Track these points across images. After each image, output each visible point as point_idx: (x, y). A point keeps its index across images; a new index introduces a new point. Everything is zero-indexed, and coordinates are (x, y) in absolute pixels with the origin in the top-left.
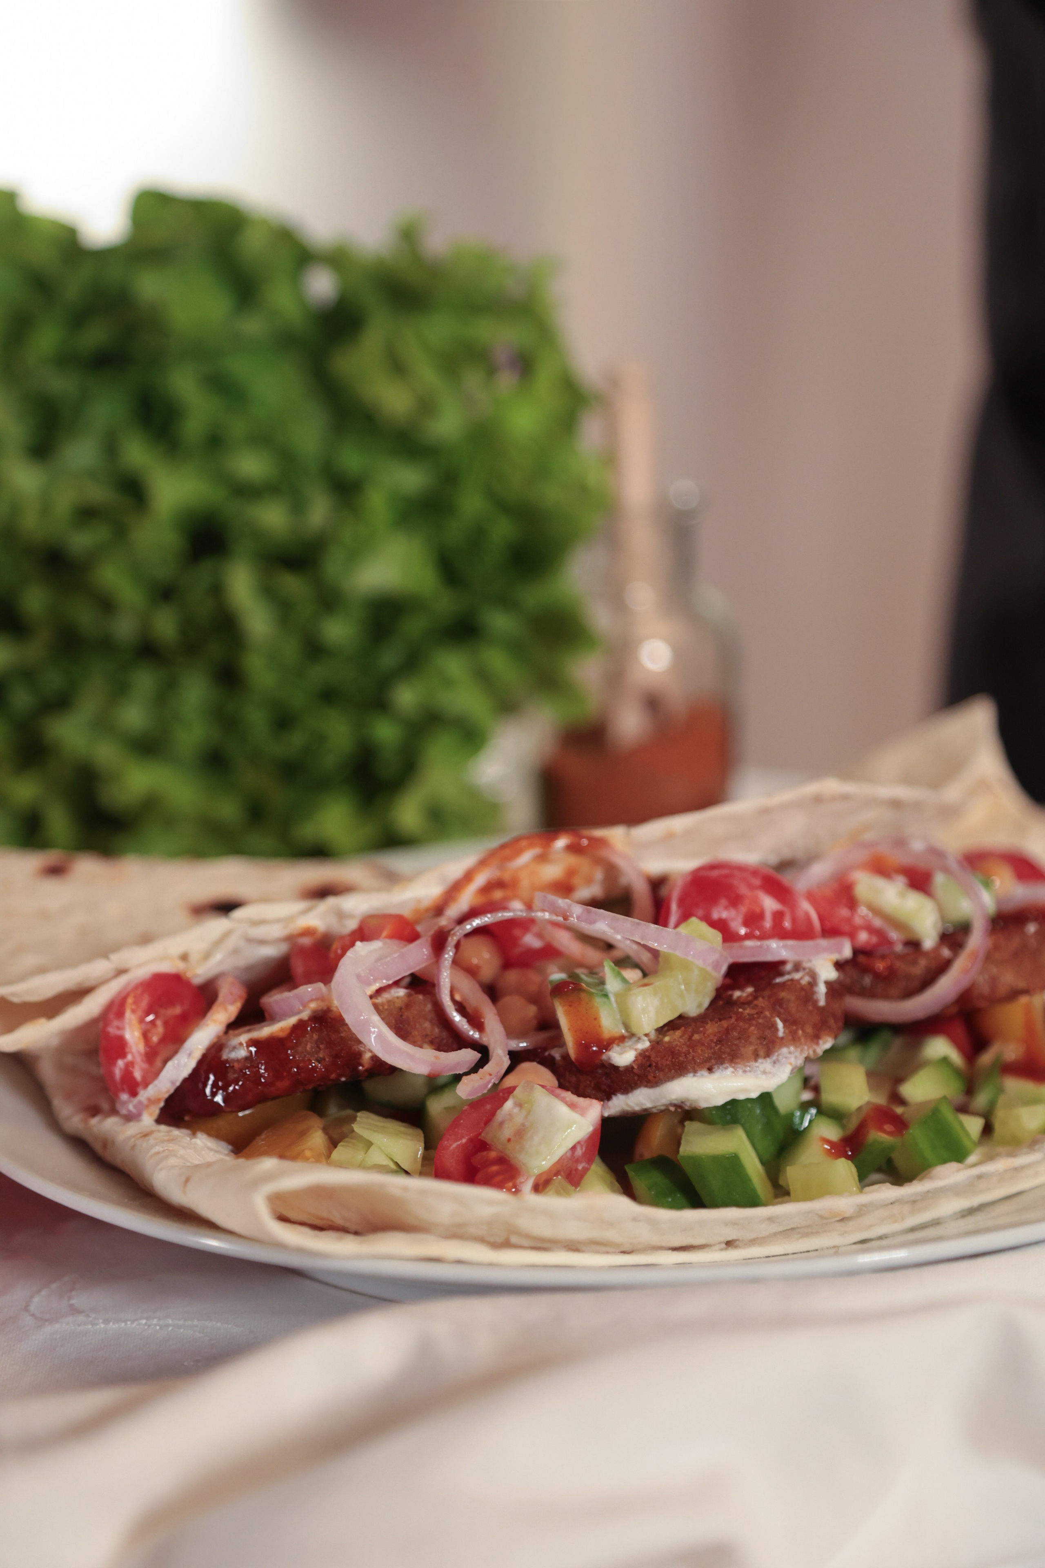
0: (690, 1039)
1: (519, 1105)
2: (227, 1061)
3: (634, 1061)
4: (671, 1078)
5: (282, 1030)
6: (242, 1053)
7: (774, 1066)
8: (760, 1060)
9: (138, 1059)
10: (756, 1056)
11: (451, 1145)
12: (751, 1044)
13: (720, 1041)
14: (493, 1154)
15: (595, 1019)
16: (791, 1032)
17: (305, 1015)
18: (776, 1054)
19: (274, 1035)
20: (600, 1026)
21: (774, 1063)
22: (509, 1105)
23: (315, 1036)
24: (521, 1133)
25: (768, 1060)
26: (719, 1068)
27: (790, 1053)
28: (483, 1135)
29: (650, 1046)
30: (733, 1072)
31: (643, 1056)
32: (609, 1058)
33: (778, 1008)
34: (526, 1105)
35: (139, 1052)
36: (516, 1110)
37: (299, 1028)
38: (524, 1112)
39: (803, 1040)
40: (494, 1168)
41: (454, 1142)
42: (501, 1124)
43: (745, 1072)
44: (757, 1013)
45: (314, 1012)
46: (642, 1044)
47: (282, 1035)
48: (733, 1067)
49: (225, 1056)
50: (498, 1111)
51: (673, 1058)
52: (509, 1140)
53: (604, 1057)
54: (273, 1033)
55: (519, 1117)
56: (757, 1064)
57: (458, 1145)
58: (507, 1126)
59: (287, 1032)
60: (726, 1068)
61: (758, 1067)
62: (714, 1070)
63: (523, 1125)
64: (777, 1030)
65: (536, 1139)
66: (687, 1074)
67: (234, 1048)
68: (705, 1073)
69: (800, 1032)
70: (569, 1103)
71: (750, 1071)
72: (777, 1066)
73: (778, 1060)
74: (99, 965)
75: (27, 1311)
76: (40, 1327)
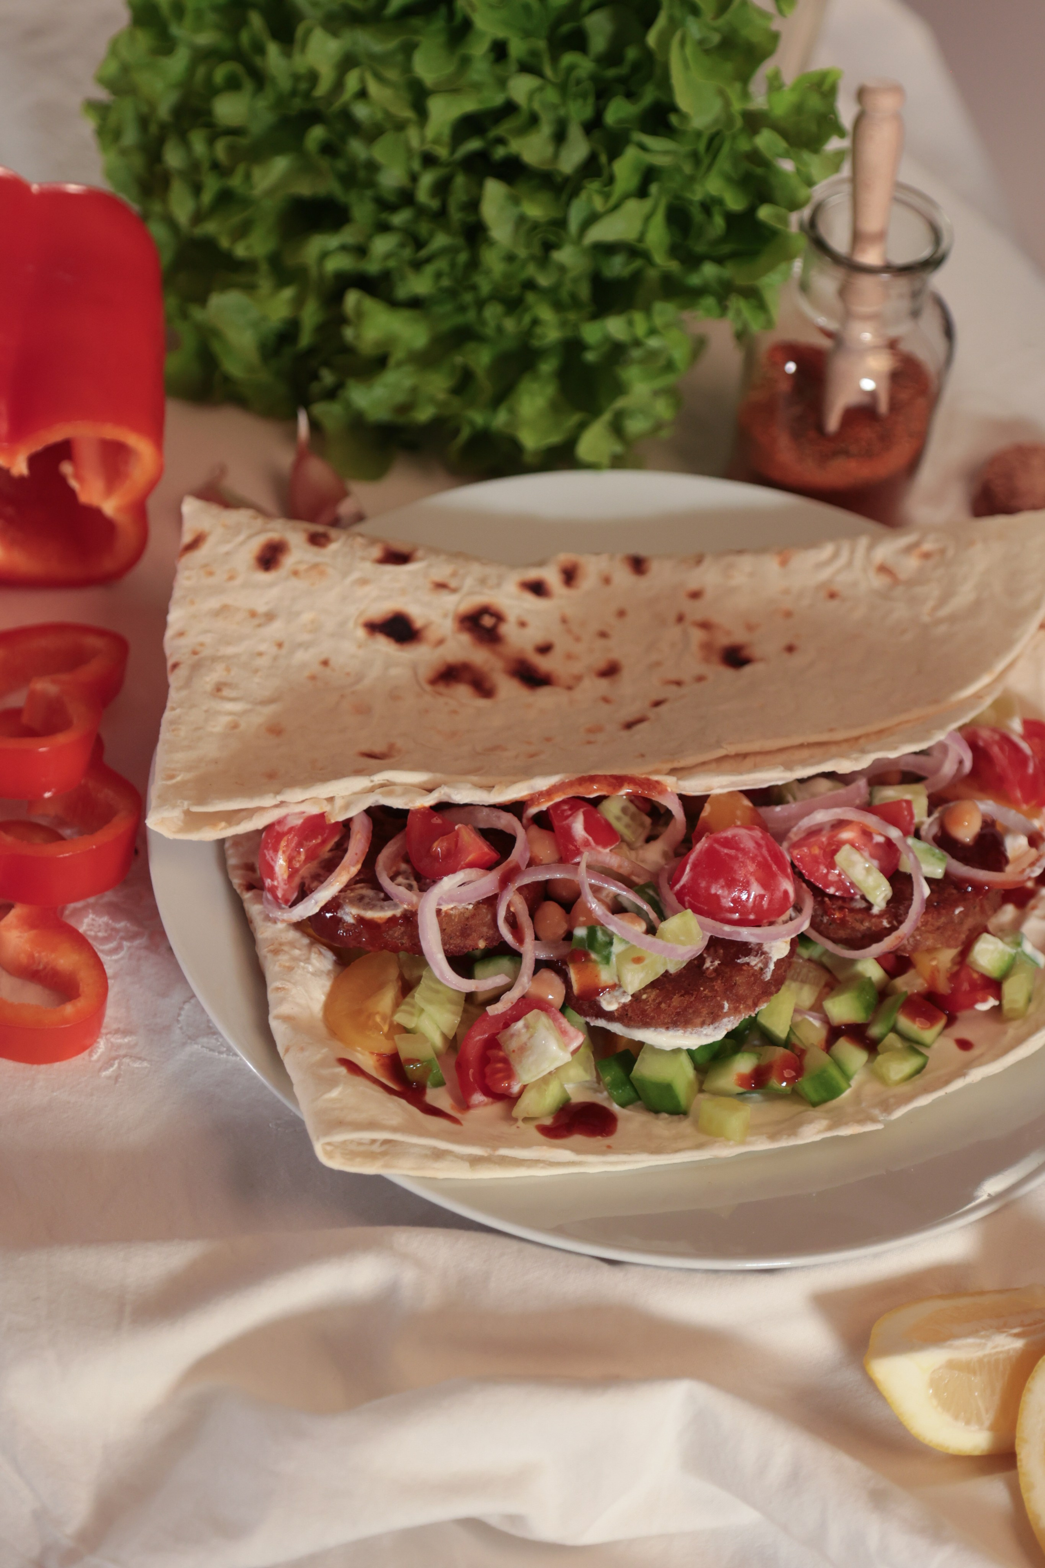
0: (660, 1003)
1: (527, 1026)
2: (341, 919)
3: (616, 1010)
4: (639, 1027)
5: (380, 918)
6: (350, 919)
7: (713, 1031)
8: (705, 1027)
9: (282, 885)
10: (703, 1024)
11: (475, 1037)
12: (701, 1017)
13: (678, 1014)
14: (501, 1054)
15: (596, 976)
16: (734, 1007)
17: (398, 912)
18: (719, 1023)
19: (374, 920)
20: (599, 980)
21: (715, 1028)
22: (520, 1024)
23: (403, 929)
24: (523, 1049)
25: (711, 1026)
26: (673, 1029)
27: (729, 1021)
28: (499, 1036)
29: (630, 1001)
30: (682, 1033)
31: (624, 1007)
32: (599, 1002)
33: (728, 993)
34: (531, 1030)
35: (284, 880)
36: (524, 1031)
37: (392, 920)
38: (528, 1035)
39: (742, 1010)
40: (500, 1065)
41: (479, 1035)
42: (512, 1036)
43: (691, 1033)
44: (711, 996)
45: (406, 910)
46: (625, 998)
47: (379, 921)
48: (684, 1030)
49: (340, 916)
50: (513, 1024)
51: (642, 1017)
52: (514, 1051)
53: (597, 998)
54: (373, 918)
55: (524, 1038)
56: (702, 1029)
57: (480, 1039)
58: (515, 1040)
59: (384, 921)
60: (679, 1030)
61: (702, 1031)
62: (669, 1029)
63: (525, 1044)
64: (723, 1008)
65: (531, 1059)
66: (649, 1027)
67: (347, 913)
68: (663, 1030)
69: (741, 1007)
70: (563, 1029)
71: (695, 1033)
72: (717, 1030)
73: (718, 1026)
74: (268, 801)
75: (178, 1021)
76: (184, 1044)
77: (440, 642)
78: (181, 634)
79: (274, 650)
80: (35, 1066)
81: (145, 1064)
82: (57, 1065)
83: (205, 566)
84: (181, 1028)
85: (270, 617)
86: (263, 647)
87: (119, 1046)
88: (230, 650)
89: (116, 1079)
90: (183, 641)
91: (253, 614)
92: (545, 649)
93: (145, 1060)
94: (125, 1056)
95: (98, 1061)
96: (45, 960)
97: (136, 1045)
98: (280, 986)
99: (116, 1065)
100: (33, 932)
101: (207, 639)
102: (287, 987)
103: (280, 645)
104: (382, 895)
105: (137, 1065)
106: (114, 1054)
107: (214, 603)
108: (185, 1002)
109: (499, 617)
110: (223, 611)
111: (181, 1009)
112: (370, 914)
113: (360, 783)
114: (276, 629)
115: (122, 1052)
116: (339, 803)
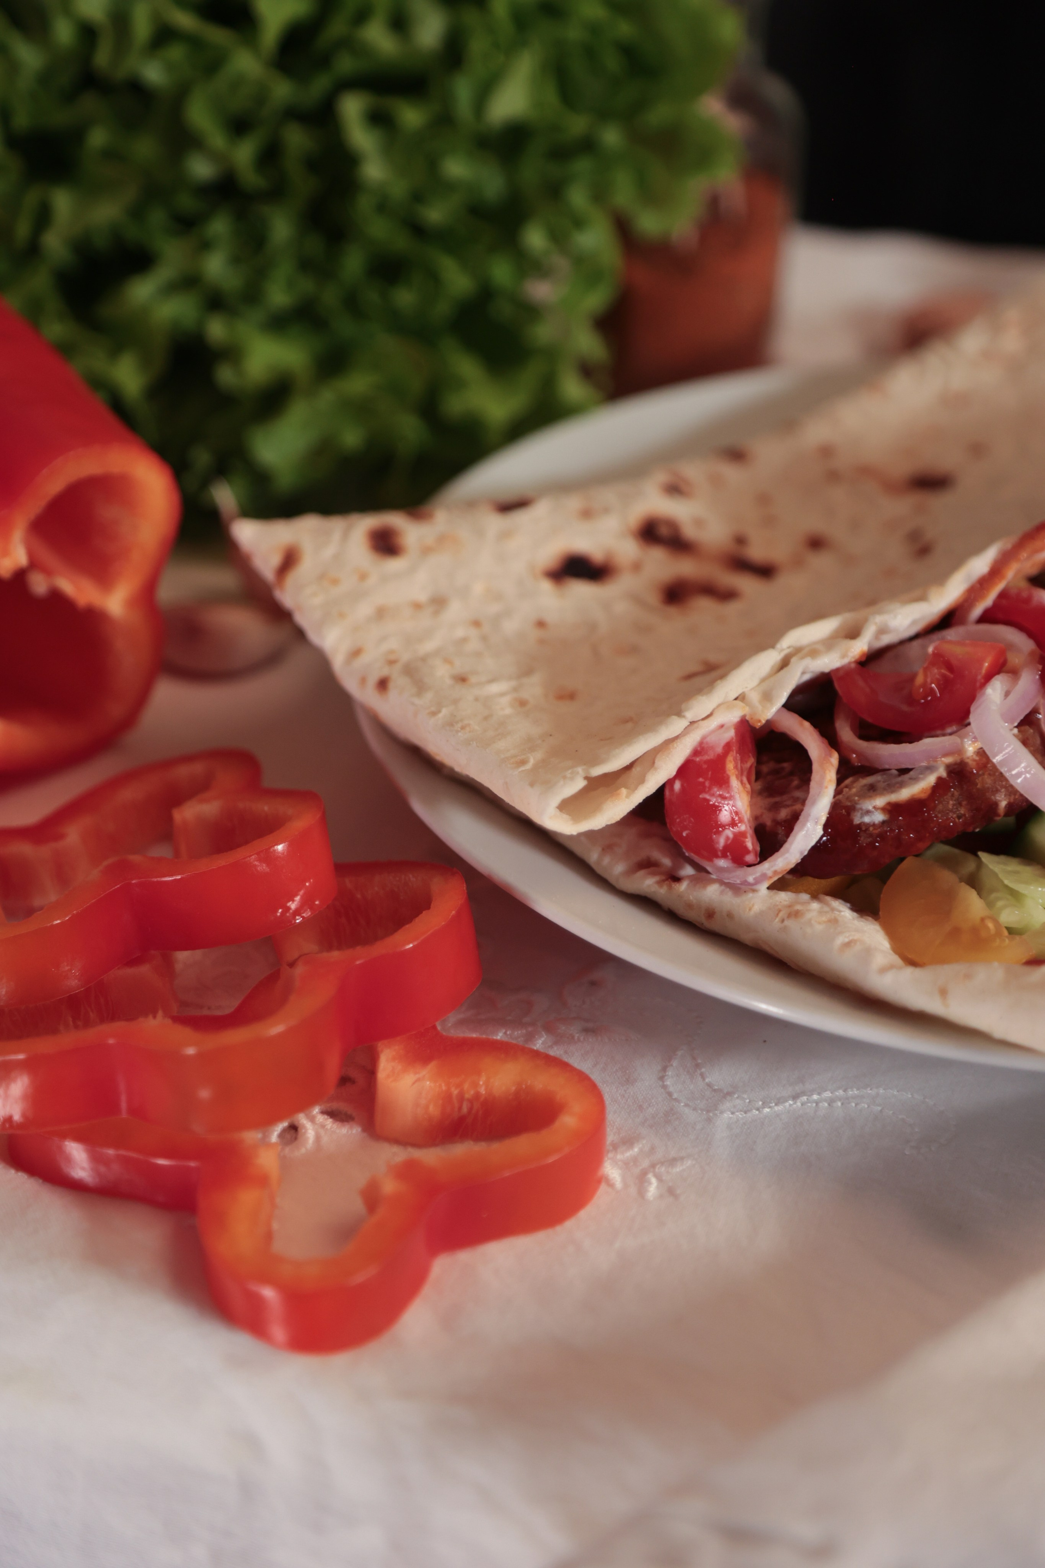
2: (859, 826)
5: (923, 791)
6: (879, 817)
17: (942, 772)
19: (915, 797)
37: (940, 786)
45: (951, 767)
47: (923, 796)
49: (857, 820)
54: (913, 795)
59: (929, 792)
67: (868, 812)
74: (676, 726)
75: (676, 1100)
76: (709, 1120)
77: (637, 567)
78: (356, 653)
79: (473, 632)
80: (559, 1229)
81: (689, 1163)
82: (583, 1214)
83: (322, 577)
84: (686, 1105)
85: (439, 603)
86: (460, 633)
87: (635, 1160)
88: (429, 646)
89: (671, 1191)
90: (365, 659)
91: (417, 606)
92: (741, 540)
93: (682, 1159)
94: (653, 1166)
95: (626, 1186)
96: (469, 1094)
97: (653, 1149)
98: (847, 940)
99: (654, 1181)
100: (433, 1065)
101: (393, 644)
102: (855, 938)
103: (477, 624)
104: (895, 772)
105: (678, 1169)
106: (637, 1171)
107: (364, 610)
108: (662, 1078)
109: (672, 524)
110: (381, 613)
111: (664, 1087)
112: (905, 794)
113: (768, 659)
114: (455, 610)
115: (645, 1163)
116: (754, 697)
